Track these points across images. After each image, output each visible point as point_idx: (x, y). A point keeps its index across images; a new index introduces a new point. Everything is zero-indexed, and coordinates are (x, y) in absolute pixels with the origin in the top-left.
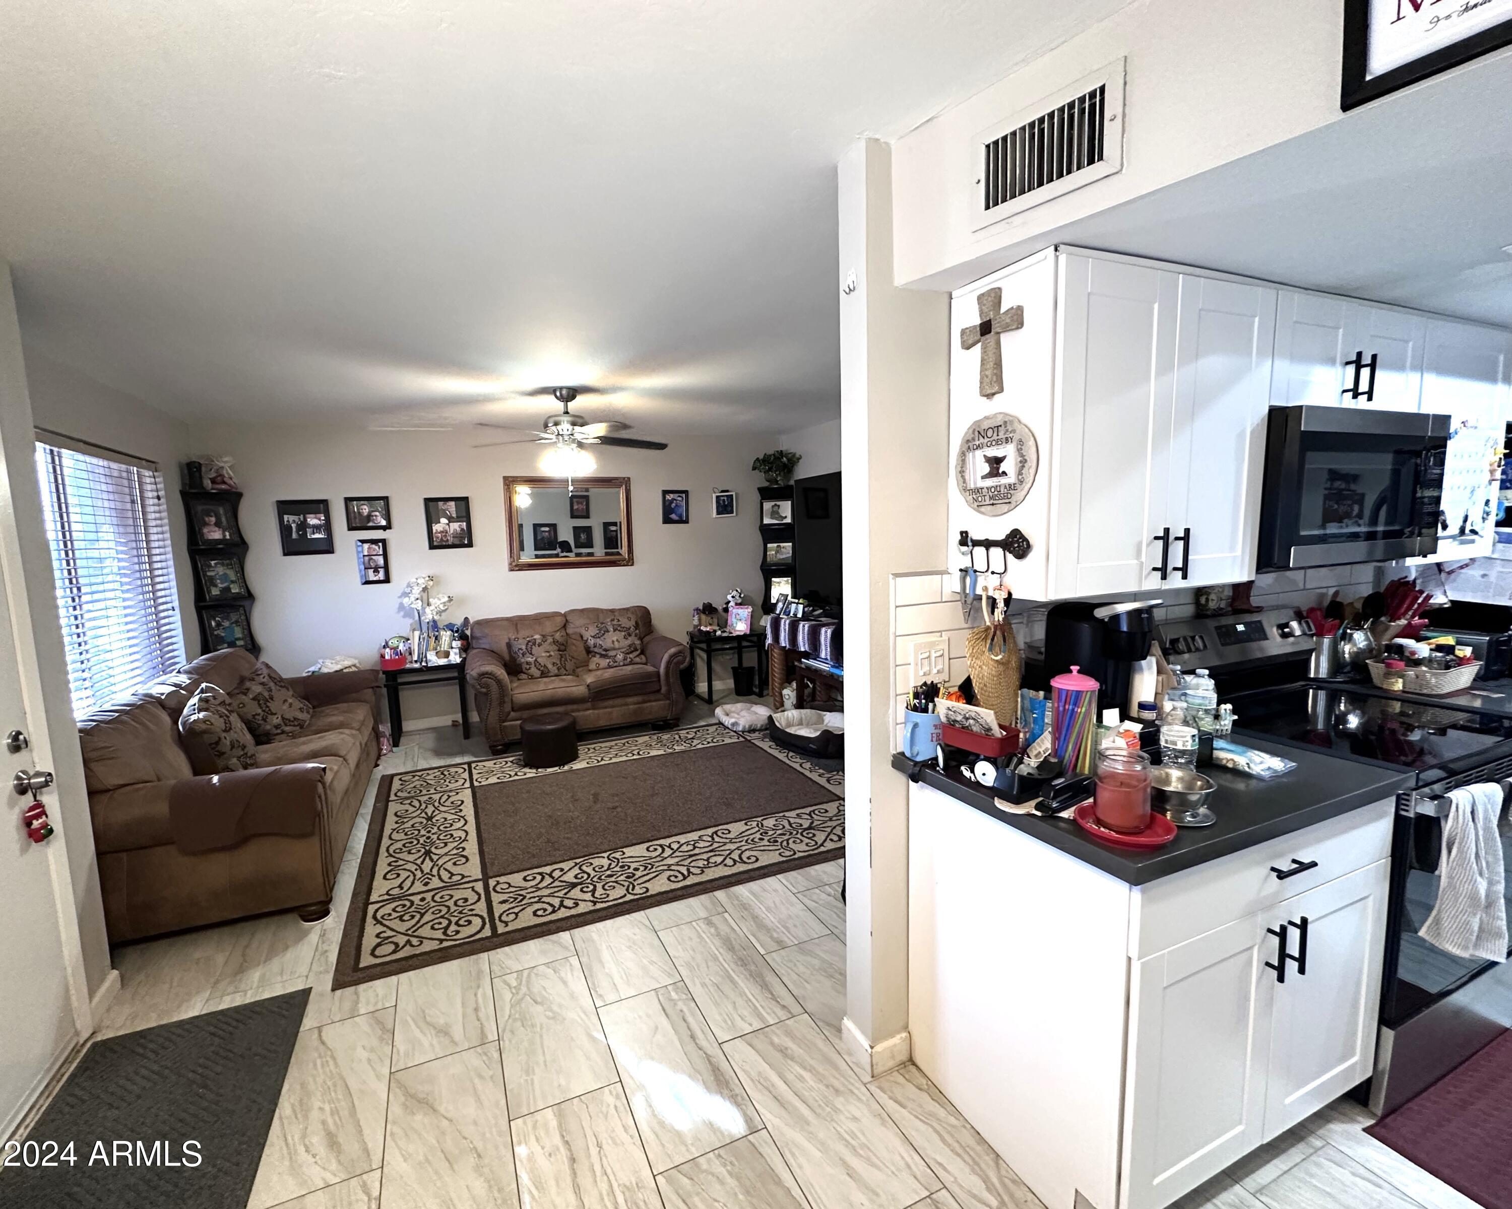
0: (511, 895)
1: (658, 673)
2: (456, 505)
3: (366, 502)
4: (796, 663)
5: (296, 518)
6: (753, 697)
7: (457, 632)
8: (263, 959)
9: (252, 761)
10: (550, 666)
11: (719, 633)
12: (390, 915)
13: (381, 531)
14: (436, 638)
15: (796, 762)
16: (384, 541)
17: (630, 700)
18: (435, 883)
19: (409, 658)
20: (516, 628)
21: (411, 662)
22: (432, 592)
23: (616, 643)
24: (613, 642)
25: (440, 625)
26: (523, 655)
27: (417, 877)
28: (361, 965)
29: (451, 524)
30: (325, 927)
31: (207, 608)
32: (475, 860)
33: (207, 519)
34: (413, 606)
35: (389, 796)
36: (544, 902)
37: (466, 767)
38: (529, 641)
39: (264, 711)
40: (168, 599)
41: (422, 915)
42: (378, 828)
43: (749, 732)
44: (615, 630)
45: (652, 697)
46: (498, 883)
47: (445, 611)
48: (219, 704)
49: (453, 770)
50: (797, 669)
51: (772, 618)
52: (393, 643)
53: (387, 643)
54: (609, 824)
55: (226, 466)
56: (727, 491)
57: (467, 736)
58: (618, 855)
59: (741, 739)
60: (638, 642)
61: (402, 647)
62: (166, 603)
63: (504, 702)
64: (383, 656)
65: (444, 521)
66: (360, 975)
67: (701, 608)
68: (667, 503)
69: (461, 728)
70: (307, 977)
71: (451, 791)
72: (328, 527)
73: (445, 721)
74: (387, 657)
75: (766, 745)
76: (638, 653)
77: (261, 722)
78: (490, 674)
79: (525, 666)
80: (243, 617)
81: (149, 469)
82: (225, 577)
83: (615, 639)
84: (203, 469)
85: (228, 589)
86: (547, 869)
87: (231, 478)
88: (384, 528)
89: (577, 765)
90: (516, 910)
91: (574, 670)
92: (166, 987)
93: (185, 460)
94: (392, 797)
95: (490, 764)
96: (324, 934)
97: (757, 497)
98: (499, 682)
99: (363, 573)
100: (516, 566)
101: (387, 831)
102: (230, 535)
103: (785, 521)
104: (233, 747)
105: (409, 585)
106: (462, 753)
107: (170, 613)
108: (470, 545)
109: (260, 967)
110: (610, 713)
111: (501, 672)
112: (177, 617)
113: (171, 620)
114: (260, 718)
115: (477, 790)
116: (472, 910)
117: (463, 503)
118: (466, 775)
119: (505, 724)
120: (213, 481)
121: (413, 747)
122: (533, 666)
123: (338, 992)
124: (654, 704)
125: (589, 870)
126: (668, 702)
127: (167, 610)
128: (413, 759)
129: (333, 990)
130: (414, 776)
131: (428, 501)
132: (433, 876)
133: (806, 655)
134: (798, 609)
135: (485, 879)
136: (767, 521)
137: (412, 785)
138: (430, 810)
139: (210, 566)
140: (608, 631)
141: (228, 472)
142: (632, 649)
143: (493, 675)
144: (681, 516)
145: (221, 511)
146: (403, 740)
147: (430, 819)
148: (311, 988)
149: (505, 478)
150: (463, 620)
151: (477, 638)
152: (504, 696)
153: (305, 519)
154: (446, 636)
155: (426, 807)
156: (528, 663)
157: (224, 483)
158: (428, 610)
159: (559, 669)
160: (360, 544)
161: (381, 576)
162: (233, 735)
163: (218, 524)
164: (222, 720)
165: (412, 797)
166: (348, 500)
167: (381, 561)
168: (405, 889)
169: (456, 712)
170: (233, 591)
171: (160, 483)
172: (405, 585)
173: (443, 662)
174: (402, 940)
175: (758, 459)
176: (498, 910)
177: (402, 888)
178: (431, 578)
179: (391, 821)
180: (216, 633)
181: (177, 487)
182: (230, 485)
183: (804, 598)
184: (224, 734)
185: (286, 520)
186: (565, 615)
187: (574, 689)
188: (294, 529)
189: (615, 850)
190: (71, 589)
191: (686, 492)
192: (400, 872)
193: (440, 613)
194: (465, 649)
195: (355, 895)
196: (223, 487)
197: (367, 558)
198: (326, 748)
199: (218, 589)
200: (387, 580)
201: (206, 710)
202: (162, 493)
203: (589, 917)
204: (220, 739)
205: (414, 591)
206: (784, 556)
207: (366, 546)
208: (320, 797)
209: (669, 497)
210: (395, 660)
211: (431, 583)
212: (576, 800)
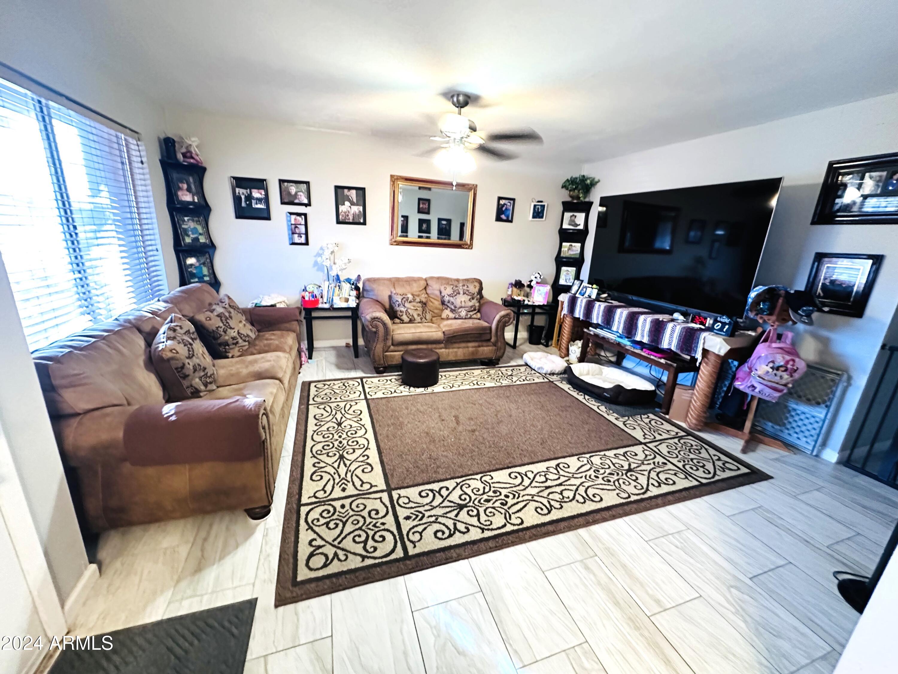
0: (412, 511)
1: (490, 328)
2: (356, 193)
3: (294, 184)
4: (585, 330)
5: (244, 191)
6: (541, 346)
7: (353, 284)
8: (217, 558)
9: (211, 380)
10: (416, 316)
11: (526, 302)
12: (318, 520)
13: (304, 207)
14: (339, 286)
15: (593, 404)
16: (305, 215)
17: (470, 344)
18: (351, 490)
19: (321, 300)
20: (394, 286)
21: (322, 303)
22: (337, 255)
23: (463, 303)
24: (461, 302)
25: (342, 279)
26: (399, 305)
27: (336, 481)
28: (299, 579)
29: (352, 207)
30: (267, 527)
31: (183, 251)
32: (378, 468)
33: (180, 185)
34: (324, 263)
35: (308, 400)
36: (440, 523)
37: (359, 380)
38: (404, 298)
39: (224, 325)
40: (153, 242)
41: (344, 524)
42: (303, 428)
43: (550, 374)
44: (464, 294)
45: (485, 344)
46: (400, 497)
47: (345, 269)
48: (185, 333)
49: (351, 382)
50: (585, 334)
51: (570, 296)
52: (310, 288)
53: (305, 288)
54: (473, 445)
55: (194, 145)
56: (542, 202)
57: (357, 356)
58: (487, 478)
59: (546, 380)
60: (477, 304)
61: (317, 292)
62: (151, 245)
63: (387, 339)
64: (303, 297)
65: (347, 204)
66: (297, 591)
67: (514, 283)
68: (500, 206)
69: (352, 349)
70: (254, 585)
71: (352, 401)
72: (266, 200)
73: (342, 343)
74: (307, 298)
75: (566, 386)
76: (475, 312)
77: (223, 333)
78: (379, 319)
79: (399, 313)
80: (208, 260)
81: (133, 138)
82: (195, 230)
83: (463, 300)
84: (177, 145)
85: (197, 239)
86: (436, 486)
87: (198, 155)
88: (306, 205)
89: (437, 388)
90: (420, 529)
91: (431, 320)
92: (136, 579)
93: (162, 136)
94: (311, 402)
95: (375, 380)
96: (267, 535)
97: (561, 208)
98: (384, 324)
99: (291, 236)
100: (395, 242)
101: (310, 433)
102: (198, 199)
103: (578, 228)
104: (195, 370)
105: (322, 249)
106: (355, 368)
107: (155, 253)
108: (364, 223)
109: (215, 566)
110: (456, 352)
111: (385, 317)
112: (160, 256)
113: (156, 258)
114: (222, 330)
115: (370, 401)
116: (383, 524)
117: (361, 192)
118: (360, 388)
119: (387, 353)
120: (184, 155)
121: (322, 360)
122: (405, 313)
123: (281, 609)
124: (485, 348)
125: (468, 491)
126: (494, 348)
127: (152, 250)
128: (322, 371)
129: (276, 606)
130: (325, 385)
131: (337, 188)
132: (348, 482)
133: (597, 326)
134: (593, 292)
135: (389, 490)
136: (565, 226)
137: (324, 393)
138: (339, 416)
139: (184, 221)
140: (459, 294)
141: (194, 149)
142: (473, 309)
143: (381, 320)
144: (508, 217)
145: (191, 180)
146: (314, 354)
147: (339, 424)
148: (256, 599)
149: (392, 176)
150: (357, 276)
151: (367, 291)
152: (387, 335)
153: (251, 193)
154: (346, 287)
155: (336, 413)
156: (401, 312)
157: (192, 158)
158: (334, 267)
159: (421, 319)
160: (289, 215)
161: (303, 240)
162: (195, 360)
163: (189, 190)
164: (186, 348)
165: (325, 403)
166: (281, 181)
167: (302, 229)
168: (328, 493)
169: (348, 338)
170: (201, 241)
171: (143, 151)
172: (319, 247)
173: (344, 305)
174: (330, 551)
175: (568, 180)
176: (406, 526)
177: (325, 492)
178: (337, 245)
179: (311, 422)
180: (189, 270)
181: (157, 157)
182: (196, 160)
183: (597, 285)
184: (187, 361)
185: (237, 192)
186: (426, 280)
187: (434, 333)
188: (243, 200)
189: (484, 472)
190: (68, 226)
191: (514, 200)
192: (323, 474)
193: (342, 270)
194: (358, 297)
195: (290, 495)
196: (192, 161)
197: (293, 226)
198: (267, 371)
199: (190, 239)
200: (307, 243)
201: (174, 338)
202: (144, 160)
203: (482, 545)
204: (184, 364)
205: (325, 253)
206: (574, 253)
207: (293, 217)
208: (264, 428)
209: (502, 202)
210: (312, 301)
211: (337, 248)
212: (443, 420)
